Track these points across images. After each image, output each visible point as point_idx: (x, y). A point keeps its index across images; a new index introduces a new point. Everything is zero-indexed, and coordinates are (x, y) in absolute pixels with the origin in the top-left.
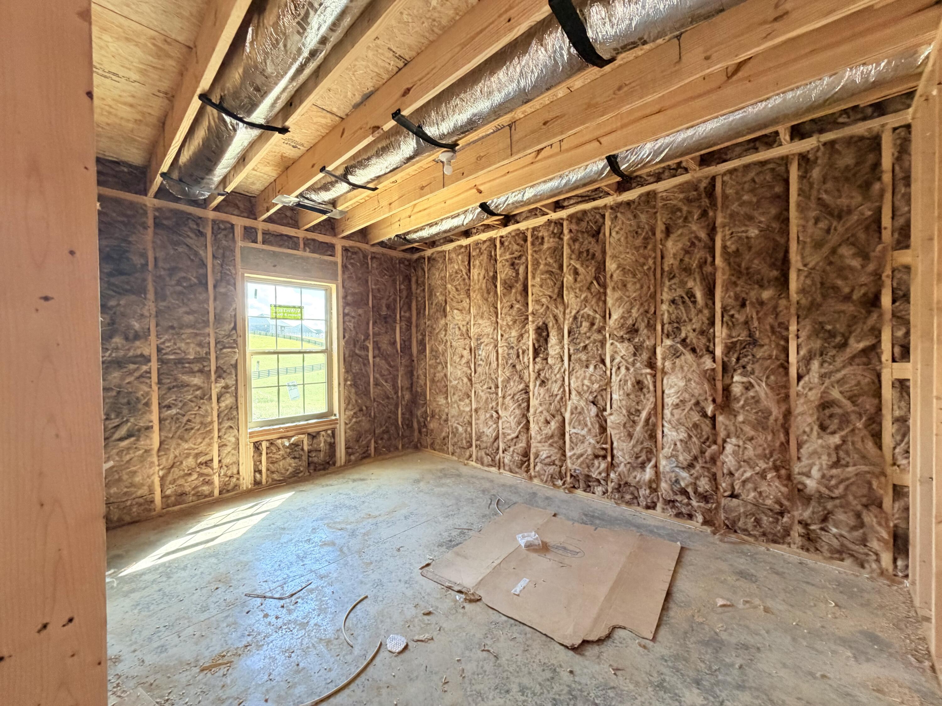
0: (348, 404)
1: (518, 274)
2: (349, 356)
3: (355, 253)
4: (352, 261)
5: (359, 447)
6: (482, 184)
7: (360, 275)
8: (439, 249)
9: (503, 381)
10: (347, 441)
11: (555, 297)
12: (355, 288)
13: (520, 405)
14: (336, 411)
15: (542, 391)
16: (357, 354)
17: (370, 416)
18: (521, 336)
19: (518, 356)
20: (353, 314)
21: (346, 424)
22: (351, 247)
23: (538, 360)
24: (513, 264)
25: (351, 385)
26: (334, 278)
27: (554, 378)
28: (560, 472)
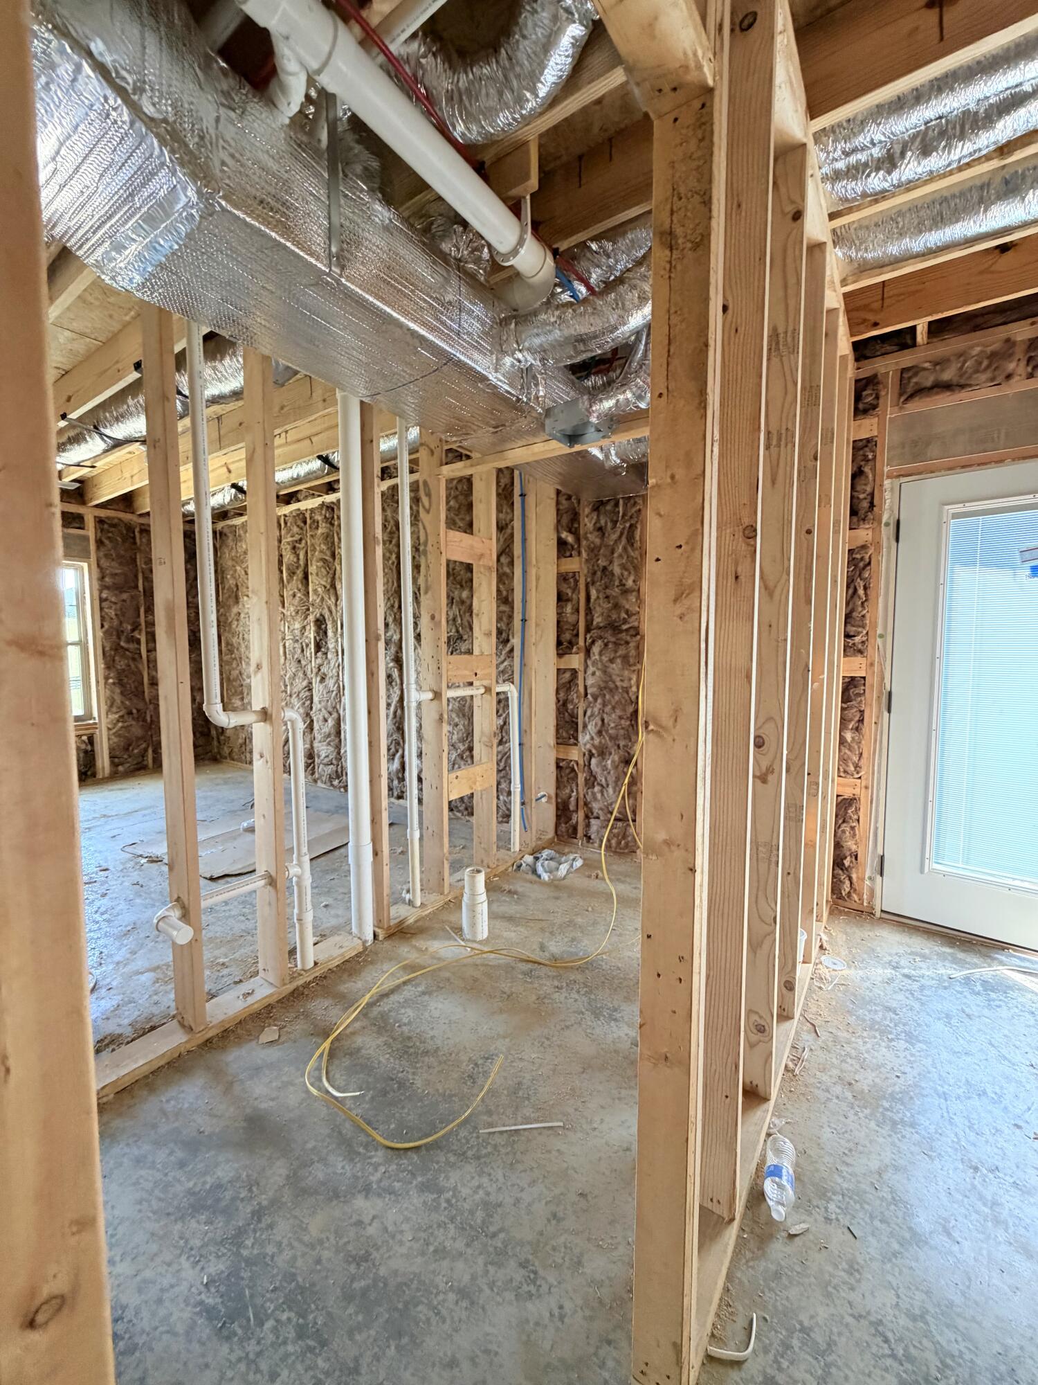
0: (111, 706)
1: (298, 559)
2: (111, 649)
3: (114, 526)
4: (110, 535)
5: (130, 757)
6: (233, 462)
7: (122, 552)
8: (229, 522)
9: (289, 678)
10: (111, 750)
11: (328, 587)
12: (114, 567)
13: (304, 703)
14: (95, 714)
15: (321, 687)
16: (122, 647)
17: (144, 720)
18: (304, 627)
19: (303, 651)
20: (113, 599)
21: (109, 729)
22: (108, 518)
23: (319, 654)
24: (294, 548)
25: (114, 684)
26: (84, 555)
27: (331, 674)
28: (337, 772)
